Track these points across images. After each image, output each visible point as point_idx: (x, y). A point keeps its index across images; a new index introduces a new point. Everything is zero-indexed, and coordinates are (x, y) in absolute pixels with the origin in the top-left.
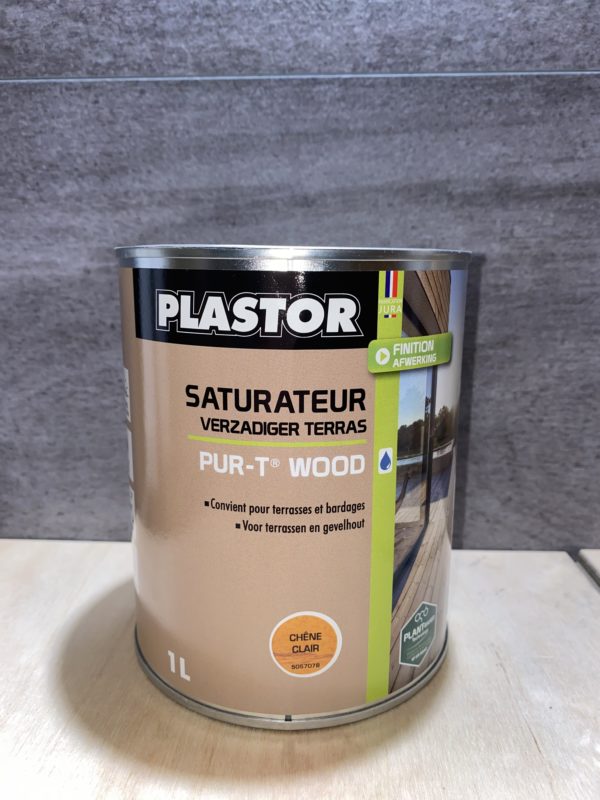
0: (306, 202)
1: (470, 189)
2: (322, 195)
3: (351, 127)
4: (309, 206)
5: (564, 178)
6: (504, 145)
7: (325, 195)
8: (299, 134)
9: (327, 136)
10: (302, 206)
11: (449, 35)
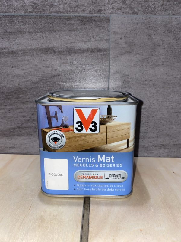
0: (13, 53)
1: (60, 50)
2: (17, 51)
3: (25, 31)
4: (13, 54)
5: (88, 47)
6: (70, 36)
7: (18, 51)
8: (10, 32)
9: (18, 33)
10: (11, 54)
11: (53, 3)
